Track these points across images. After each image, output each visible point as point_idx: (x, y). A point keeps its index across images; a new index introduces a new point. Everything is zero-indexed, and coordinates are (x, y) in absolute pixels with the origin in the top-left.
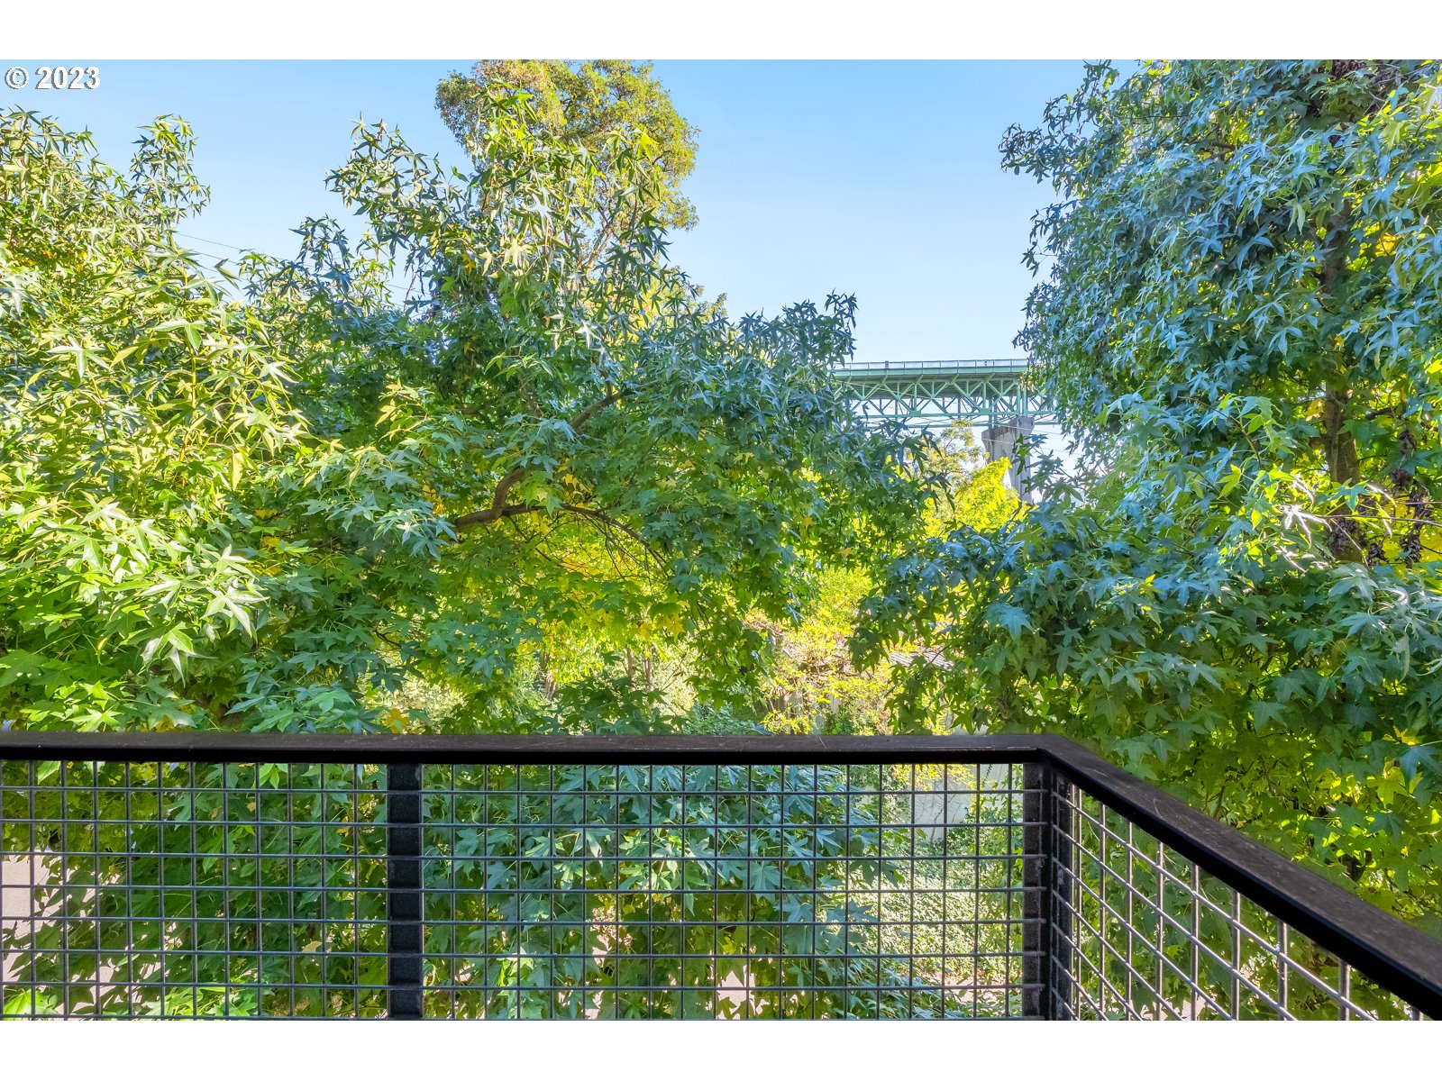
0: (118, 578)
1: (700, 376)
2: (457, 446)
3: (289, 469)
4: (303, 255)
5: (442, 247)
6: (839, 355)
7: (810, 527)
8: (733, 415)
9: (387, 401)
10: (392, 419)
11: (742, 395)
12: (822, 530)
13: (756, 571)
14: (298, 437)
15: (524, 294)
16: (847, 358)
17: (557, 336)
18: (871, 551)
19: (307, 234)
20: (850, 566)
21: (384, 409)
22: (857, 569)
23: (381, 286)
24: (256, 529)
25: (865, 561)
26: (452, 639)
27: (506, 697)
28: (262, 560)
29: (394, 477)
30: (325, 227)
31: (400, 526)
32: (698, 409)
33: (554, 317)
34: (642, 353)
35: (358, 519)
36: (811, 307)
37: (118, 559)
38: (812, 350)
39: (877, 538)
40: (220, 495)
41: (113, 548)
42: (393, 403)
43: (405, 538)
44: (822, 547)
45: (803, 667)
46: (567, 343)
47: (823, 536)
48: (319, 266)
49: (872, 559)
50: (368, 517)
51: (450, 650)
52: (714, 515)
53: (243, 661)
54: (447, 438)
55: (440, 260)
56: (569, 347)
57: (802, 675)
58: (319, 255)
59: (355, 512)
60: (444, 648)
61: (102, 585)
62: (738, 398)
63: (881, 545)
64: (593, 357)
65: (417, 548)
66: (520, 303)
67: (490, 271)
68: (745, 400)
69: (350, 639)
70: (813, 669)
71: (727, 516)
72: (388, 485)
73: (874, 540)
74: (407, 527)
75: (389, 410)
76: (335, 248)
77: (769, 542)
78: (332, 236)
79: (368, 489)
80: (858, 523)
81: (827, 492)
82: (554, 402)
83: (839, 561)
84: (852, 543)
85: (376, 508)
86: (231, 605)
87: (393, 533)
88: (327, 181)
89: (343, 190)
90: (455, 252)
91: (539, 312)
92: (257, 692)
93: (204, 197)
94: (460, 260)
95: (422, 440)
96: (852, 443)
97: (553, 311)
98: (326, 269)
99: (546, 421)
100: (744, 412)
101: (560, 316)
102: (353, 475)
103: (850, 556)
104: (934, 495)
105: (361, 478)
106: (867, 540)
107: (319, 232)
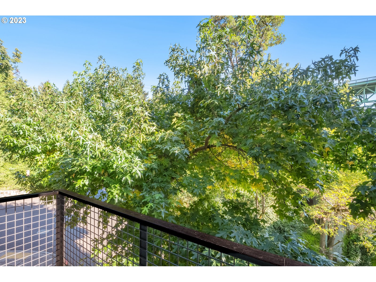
0: (120, 163)
1: (271, 96)
2: (192, 128)
3: (153, 137)
4: (159, 84)
5: (189, 72)
6: (347, 75)
7: (328, 152)
8: (286, 109)
9: (174, 118)
10: (176, 122)
11: (289, 101)
12: (336, 153)
13: (299, 169)
14: (155, 129)
15: (209, 81)
16: (352, 76)
17: (219, 92)
18: (366, 163)
19: (160, 79)
21: (173, 120)
22: (357, 171)
23: (180, 87)
24: (147, 152)
25: (362, 167)
26: (189, 182)
27: (208, 201)
28: (148, 160)
29: (175, 138)
30: (164, 76)
31: (175, 152)
32: (270, 108)
33: (218, 86)
34: (252, 92)
35: (166, 149)
36: (331, 58)
37: (120, 159)
38: (331, 76)
40: (139, 144)
41: (119, 157)
42: (175, 118)
43: (176, 155)
44: (336, 160)
45: (333, 208)
46: (222, 93)
48: (163, 86)
49: (367, 167)
50: (168, 149)
51: (188, 185)
52: (277, 148)
53: (143, 183)
54: (189, 126)
55: (189, 77)
56: (223, 94)
57: (333, 212)
58: (163, 83)
59: (165, 148)
60: (187, 184)
61: (117, 164)
62: (287, 102)
64: (231, 96)
65: (179, 157)
66: (209, 84)
67: (200, 76)
68: (291, 102)
69: (165, 180)
70: (338, 210)
71: (283, 148)
72: (173, 140)
74: (177, 152)
75: (174, 120)
76: (166, 80)
77: (302, 158)
78: (165, 77)
79: (169, 142)
82: (221, 113)
83: (346, 167)
84: (354, 159)
85: (171, 147)
86: (137, 170)
87: (174, 154)
88: (164, 64)
89: (168, 65)
90: (192, 73)
91: (214, 85)
92: (145, 191)
93: (144, 76)
94: (193, 75)
95: (182, 128)
96: (349, 114)
97: (218, 84)
98: (164, 86)
99: (216, 119)
100: (291, 107)
101: (220, 85)
102: (165, 138)
103: (353, 165)
105: (168, 139)
106: (364, 158)
107: (162, 77)
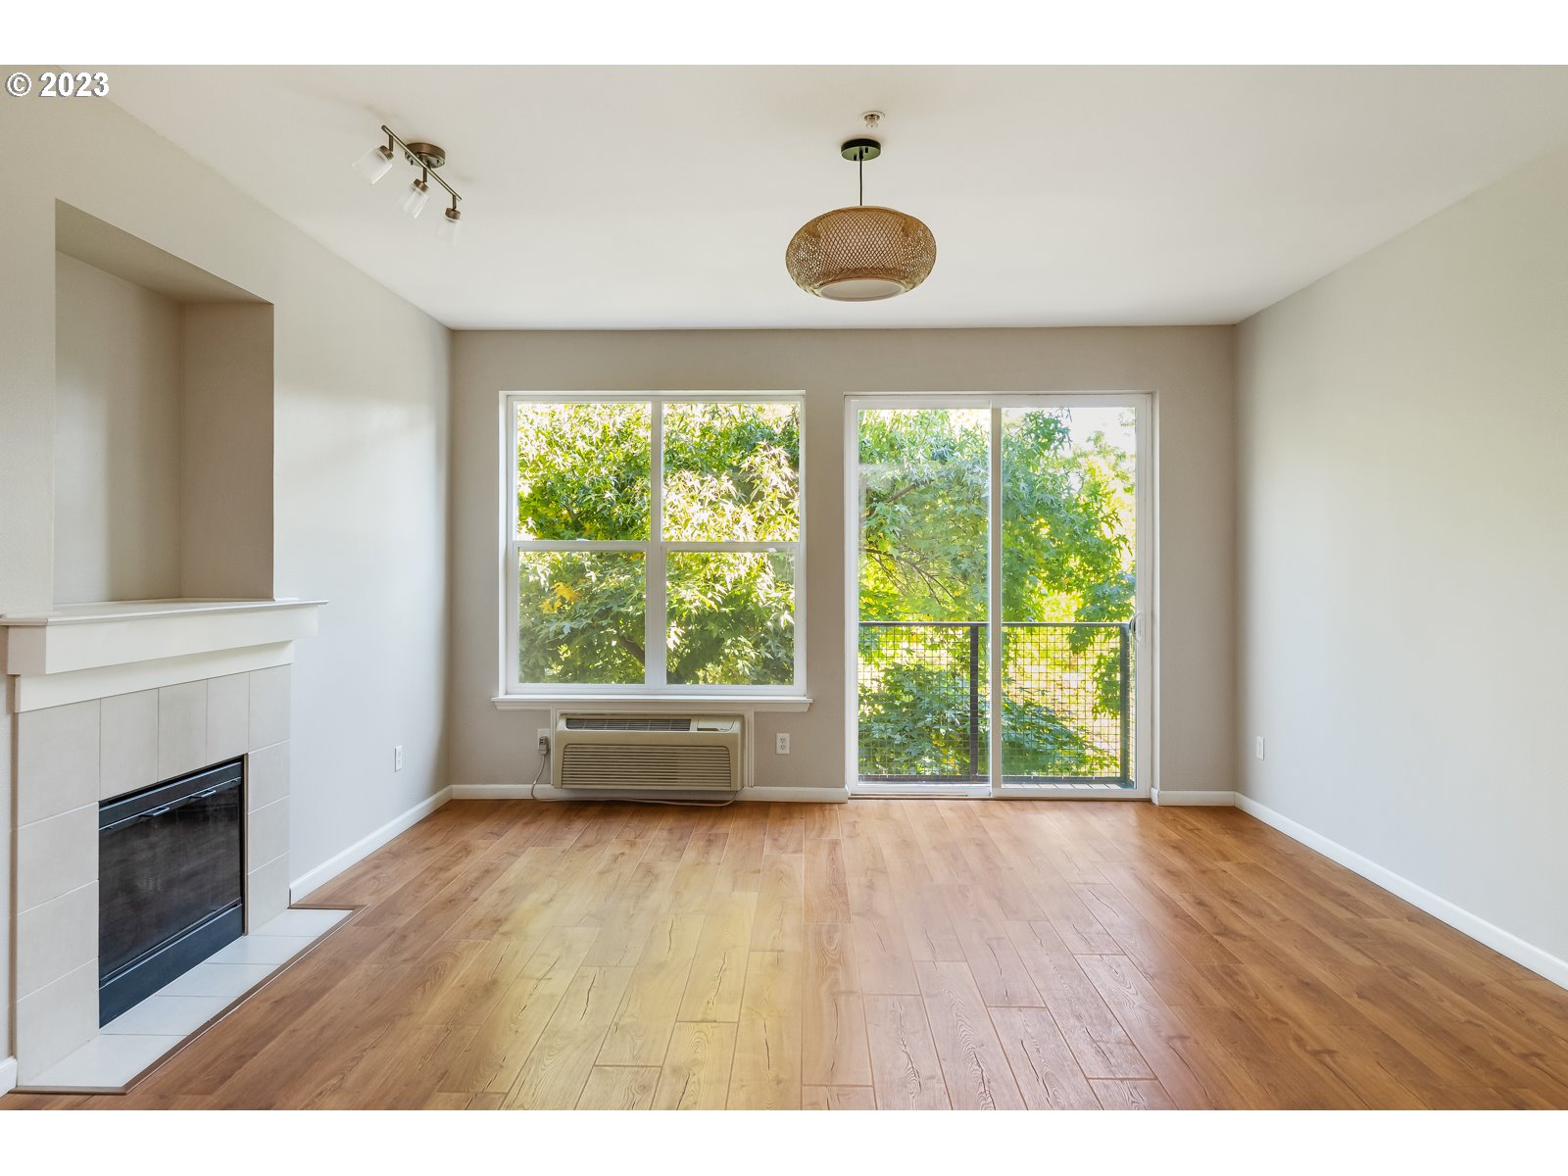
18: (1083, 580)
20: (1069, 591)
22: (1074, 593)
25: (1079, 587)
39: (1088, 571)
40: (743, 571)
44: (1050, 578)
47: (1050, 570)
49: (1084, 586)
63: (1090, 576)
73: (1086, 572)
80: (1074, 562)
81: (1054, 541)
84: (1070, 575)
103: (1069, 584)
104: (1120, 548)
106: (1081, 573)
